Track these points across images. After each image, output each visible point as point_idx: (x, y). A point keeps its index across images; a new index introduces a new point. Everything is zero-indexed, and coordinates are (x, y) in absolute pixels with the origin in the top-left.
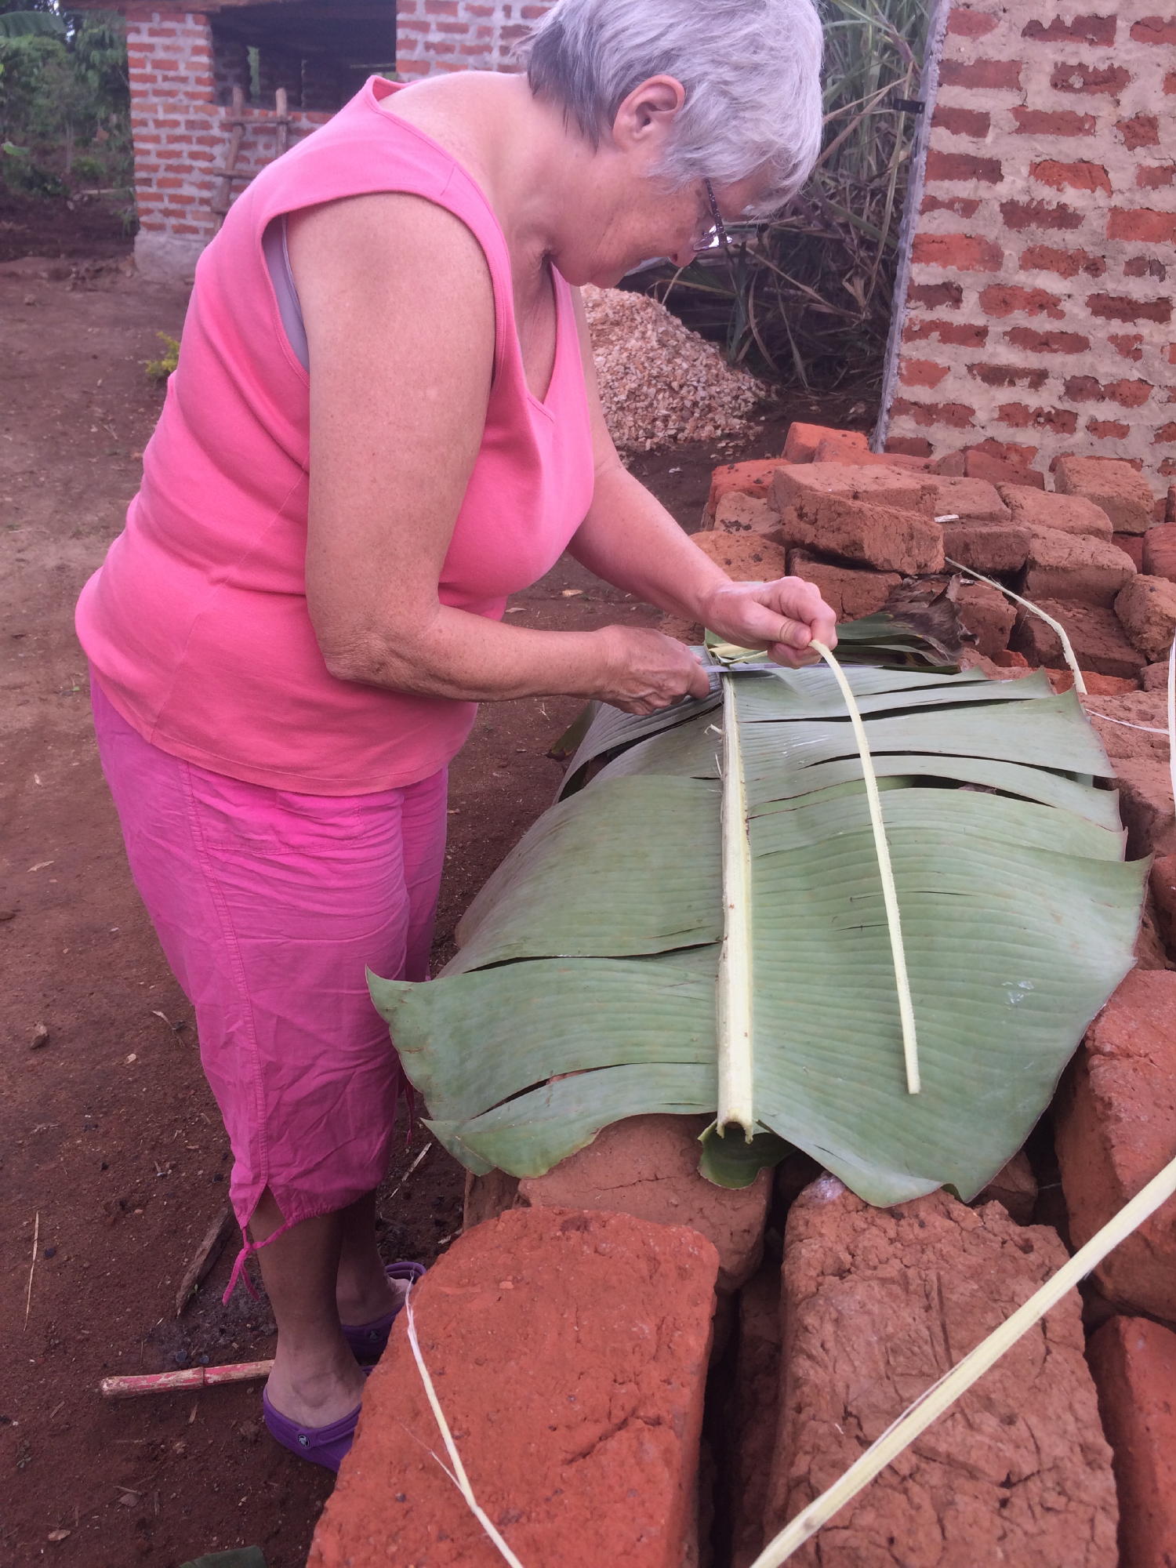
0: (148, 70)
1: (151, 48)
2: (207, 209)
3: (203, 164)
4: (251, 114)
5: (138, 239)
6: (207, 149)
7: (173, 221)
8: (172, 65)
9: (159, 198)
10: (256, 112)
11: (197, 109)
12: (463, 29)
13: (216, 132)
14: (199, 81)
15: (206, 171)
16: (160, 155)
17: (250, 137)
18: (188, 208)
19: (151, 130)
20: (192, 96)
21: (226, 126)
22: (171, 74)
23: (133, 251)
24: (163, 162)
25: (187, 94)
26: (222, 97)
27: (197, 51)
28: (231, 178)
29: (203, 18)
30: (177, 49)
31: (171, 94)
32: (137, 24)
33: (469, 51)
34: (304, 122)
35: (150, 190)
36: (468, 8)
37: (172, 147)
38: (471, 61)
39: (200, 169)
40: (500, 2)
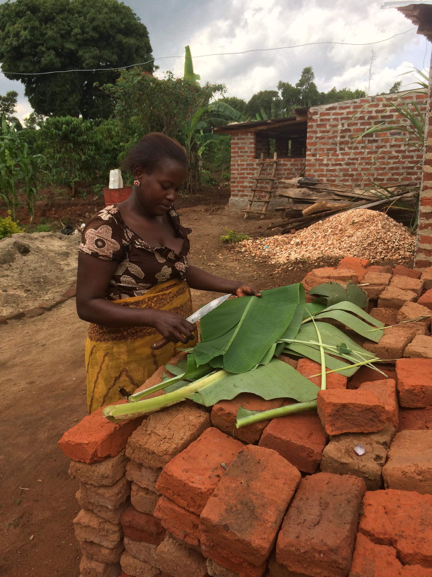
0: (237, 150)
1: (238, 144)
2: (250, 189)
3: (251, 176)
4: (266, 160)
5: (230, 199)
6: (252, 172)
7: (241, 193)
8: (243, 148)
9: (237, 187)
10: (268, 160)
11: (250, 160)
12: (328, 132)
13: (255, 166)
14: (251, 152)
15: (251, 178)
16: (238, 174)
17: (265, 167)
18: (245, 189)
19: (236, 167)
20: (248, 156)
21: (258, 165)
22: (243, 150)
23: (228, 203)
24: (239, 176)
25: (247, 156)
26: (257, 157)
27: (251, 143)
28: (258, 180)
29: (253, 133)
30: (246, 143)
31: (242, 156)
32: (234, 137)
33: (330, 138)
34: (282, 162)
35: (235, 185)
36: (330, 125)
37: (242, 171)
38: (331, 141)
39: (250, 178)
40: (340, 122)
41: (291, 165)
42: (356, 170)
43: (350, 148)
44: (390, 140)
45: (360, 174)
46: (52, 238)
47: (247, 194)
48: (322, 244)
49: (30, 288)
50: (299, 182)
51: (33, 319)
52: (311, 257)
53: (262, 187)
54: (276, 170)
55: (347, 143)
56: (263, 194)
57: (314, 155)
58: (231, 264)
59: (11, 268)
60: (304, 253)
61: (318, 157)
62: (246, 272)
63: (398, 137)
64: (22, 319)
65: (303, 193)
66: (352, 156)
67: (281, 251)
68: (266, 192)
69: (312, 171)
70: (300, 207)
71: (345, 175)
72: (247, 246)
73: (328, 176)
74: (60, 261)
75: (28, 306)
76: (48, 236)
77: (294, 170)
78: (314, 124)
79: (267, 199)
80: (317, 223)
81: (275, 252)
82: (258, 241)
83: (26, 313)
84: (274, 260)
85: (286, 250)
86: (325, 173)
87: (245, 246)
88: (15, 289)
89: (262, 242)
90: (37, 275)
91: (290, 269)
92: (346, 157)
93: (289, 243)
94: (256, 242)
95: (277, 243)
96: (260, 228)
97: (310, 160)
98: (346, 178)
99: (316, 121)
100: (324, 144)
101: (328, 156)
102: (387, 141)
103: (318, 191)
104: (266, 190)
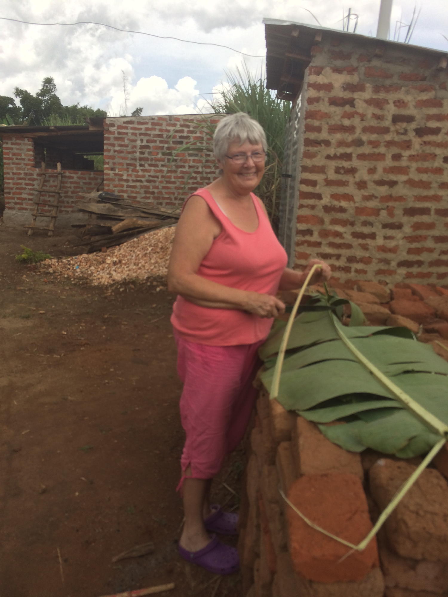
0: (11, 156)
1: (12, 149)
2: (30, 202)
3: (30, 187)
4: (48, 171)
5: (4, 212)
6: (31, 182)
7: (18, 206)
8: (20, 155)
9: (13, 198)
10: (50, 170)
11: (28, 169)
12: (127, 146)
13: (35, 177)
14: (29, 160)
15: (31, 189)
16: (14, 184)
17: (47, 178)
18: (24, 202)
19: (11, 175)
20: (27, 165)
21: (38, 175)
22: (19, 157)
23: (3, 216)
24: (15, 186)
25: (24, 164)
26: (37, 165)
27: (29, 150)
28: (41, 192)
29: (31, 140)
30: (22, 149)
31: (19, 164)
32: (7, 141)
33: (129, 153)
34: (67, 174)
35: (10, 196)
36: (128, 139)
37: (18, 181)
38: (130, 156)
39: (29, 189)
40: (139, 138)
41: (78, 178)
42: (157, 188)
43: (150, 165)
44: (188, 161)
45: (160, 193)
47: (27, 207)
50: (100, 196)
52: (139, 277)
53: (44, 201)
54: (62, 182)
55: (146, 159)
56: (47, 208)
57: (112, 169)
61: (117, 171)
63: (196, 158)
66: (152, 173)
67: (98, 271)
68: (49, 206)
69: (111, 186)
71: (146, 192)
72: (53, 266)
73: (129, 192)
77: (81, 183)
78: (111, 136)
79: (53, 213)
82: (64, 260)
84: (95, 281)
85: (103, 269)
86: (125, 189)
89: (69, 261)
92: (147, 174)
93: (104, 262)
94: (62, 262)
95: (89, 263)
97: (108, 174)
98: (148, 195)
99: (113, 133)
100: (123, 158)
101: (128, 171)
102: (185, 161)
103: (123, 208)
104: (49, 203)
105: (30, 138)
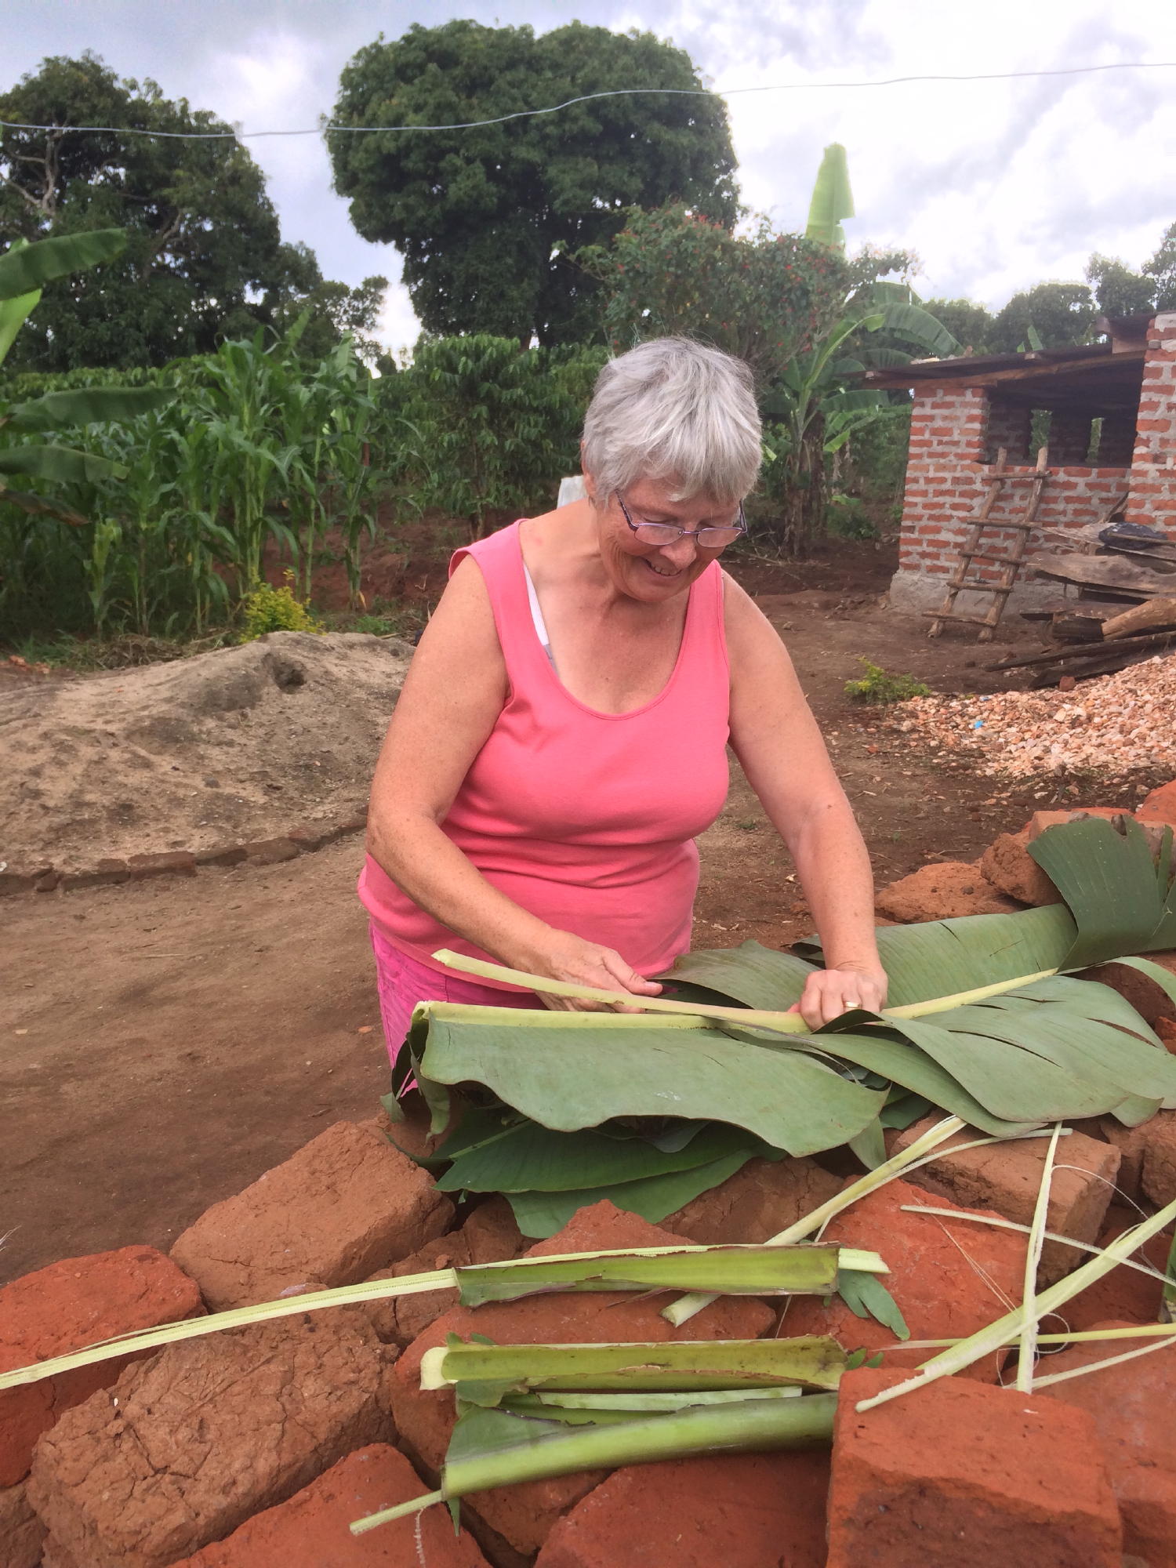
0: (927, 436)
1: (932, 418)
2: (956, 551)
3: (962, 514)
4: (1013, 470)
5: (895, 576)
6: (967, 501)
7: (928, 562)
8: (948, 432)
9: (918, 542)
10: (1017, 469)
11: (963, 468)
13: (978, 486)
14: (969, 444)
15: (962, 520)
16: (926, 506)
17: (1008, 490)
18: (943, 551)
19: (922, 485)
20: (960, 457)
21: (986, 481)
22: (945, 439)
23: (889, 588)
24: (927, 512)
25: (957, 455)
26: (986, 457)
27: (971, 419)
28: (982, 525)
29: (980, 391)
30: (956, 418)
31: (943, 455)
32: (923, 399)
34: (1061, 476)
35: (912, 536)
37: (936, 500)
39: (959, 518)
41: (1090, 486)
46: (374, 650)
47: (947, 564)
48: (1152, 729)
49: (282, 782)
50: (1103, 536)
51: (264, 870)
52: (1112, 767)
53: (993, 549)
54: (1041, 499)
56: (996, 567)
57: (1157, 458)
58: (862, 766)
59: (244, 723)
60: (1092, 750)
61: (1169, 464)
62: (900, 793)
64: (238, 865)
65: (1113, 570)
67: (1023, 739)
68: (1003, 562)
69: (1148, 506)
70: (1096, 611)
72: (921, 716)
74: (376, 715)
75: (260, 832)
76: (363, 645)
77: (1095, 501)
78: (1166, 365)
79: (1003, 583)
80: (1145, 663)
81: (1002, 740)
82: (954, 704)
83: (249, 851)
84: (995, 765)
85: (1038, 737)
87: (913, 715)
88: (242, 782)
89: (967, 706)
90: (308, 749)
91: (1038, 795)
93: (1051, 717)
94: (948, 707)
95: (1011, 715)
96: (972, 665)
97: (1144, 474)
103: (1161, 566)
104: (1004, 556)
105: (979, 387)
